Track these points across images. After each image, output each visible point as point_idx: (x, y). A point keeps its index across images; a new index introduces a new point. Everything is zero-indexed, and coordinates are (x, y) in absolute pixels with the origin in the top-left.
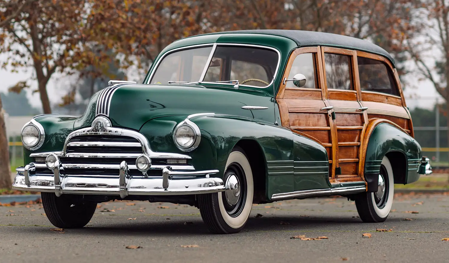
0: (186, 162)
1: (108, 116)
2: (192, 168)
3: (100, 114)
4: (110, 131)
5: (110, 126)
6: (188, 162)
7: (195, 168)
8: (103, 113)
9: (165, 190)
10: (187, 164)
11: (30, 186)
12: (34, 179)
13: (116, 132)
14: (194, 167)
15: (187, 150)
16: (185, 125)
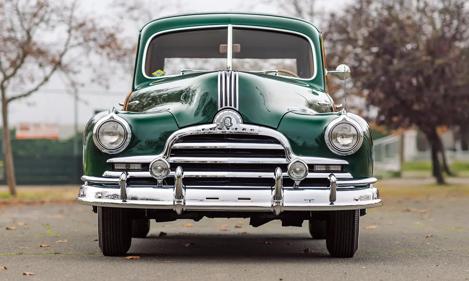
0: (340, 169)
1: (237, 109)
2: (348, 175)
3: (226, 107)
4: (243, 130)
5: (241, 123)
6: (343, 169)
7: (353, 177)
8: (231, 105)
9: (330, 204)
10: (342, 171)
11: (126, 202)
12: (131, 191)
13: (251, 130)
14: (352, 175)
15: (344, 154)
16: (344, 121)
